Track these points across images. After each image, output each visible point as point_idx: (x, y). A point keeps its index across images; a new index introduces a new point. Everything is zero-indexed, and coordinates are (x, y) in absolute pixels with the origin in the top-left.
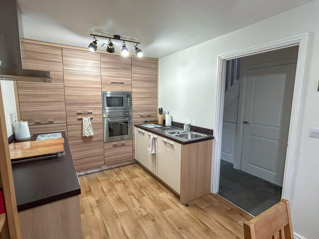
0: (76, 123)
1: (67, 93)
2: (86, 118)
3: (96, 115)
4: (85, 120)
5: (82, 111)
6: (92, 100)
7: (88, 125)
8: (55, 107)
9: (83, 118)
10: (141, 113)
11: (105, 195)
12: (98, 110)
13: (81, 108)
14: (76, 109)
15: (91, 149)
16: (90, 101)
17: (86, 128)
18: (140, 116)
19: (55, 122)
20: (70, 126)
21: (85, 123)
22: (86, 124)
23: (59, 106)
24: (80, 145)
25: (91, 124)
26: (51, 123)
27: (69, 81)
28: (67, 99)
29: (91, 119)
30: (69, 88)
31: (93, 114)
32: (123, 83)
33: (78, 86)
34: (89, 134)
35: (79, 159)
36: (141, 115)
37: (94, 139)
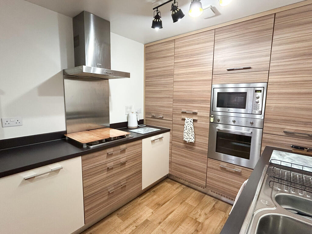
0: (180, 123)
1: (175, 88)
2: (189, 119)
3: (201, 117)
4: (188, 121)
5: (187, 110)
6: (199, 97)
7: (189, 128)
8: (165, 103)
9: (186, 118)
10: (289, 127)
11: (160, 223)
12: (204, 110)
13: (186, 105)
14: (182, 107)
15: (191, 159)
16: (196, 99)
17: (187, 130)
18: (285, 132)
19: (164, 118)
20: (175, 124)
21: (186, 124)
22: (187, 126)
23: (168, 102)
24: (181, 149)
25: (193, 127)
26: (161, 118)
27: (178, 75)
28: (175, 95)
29: (195, 121)
30: (177, 83)
31: (198, 114)
32: (250, 68)
33: (186, 80)
34: (188, 139)
35: (179, 164)
36: (285, 130)
37: (197, 148)
